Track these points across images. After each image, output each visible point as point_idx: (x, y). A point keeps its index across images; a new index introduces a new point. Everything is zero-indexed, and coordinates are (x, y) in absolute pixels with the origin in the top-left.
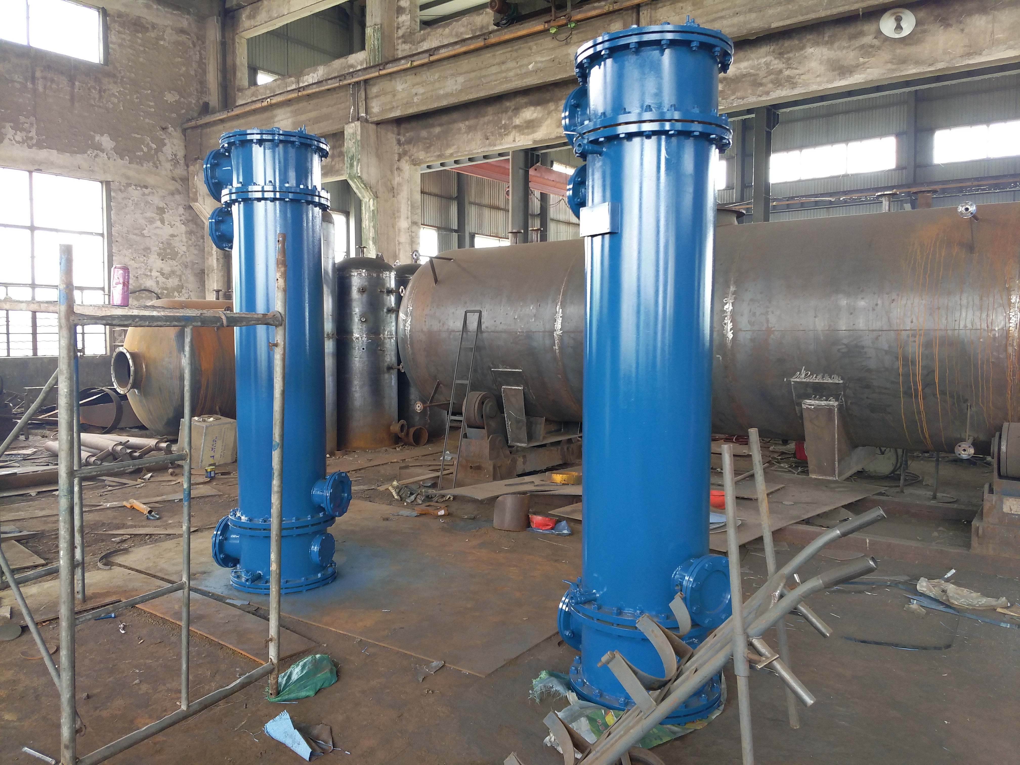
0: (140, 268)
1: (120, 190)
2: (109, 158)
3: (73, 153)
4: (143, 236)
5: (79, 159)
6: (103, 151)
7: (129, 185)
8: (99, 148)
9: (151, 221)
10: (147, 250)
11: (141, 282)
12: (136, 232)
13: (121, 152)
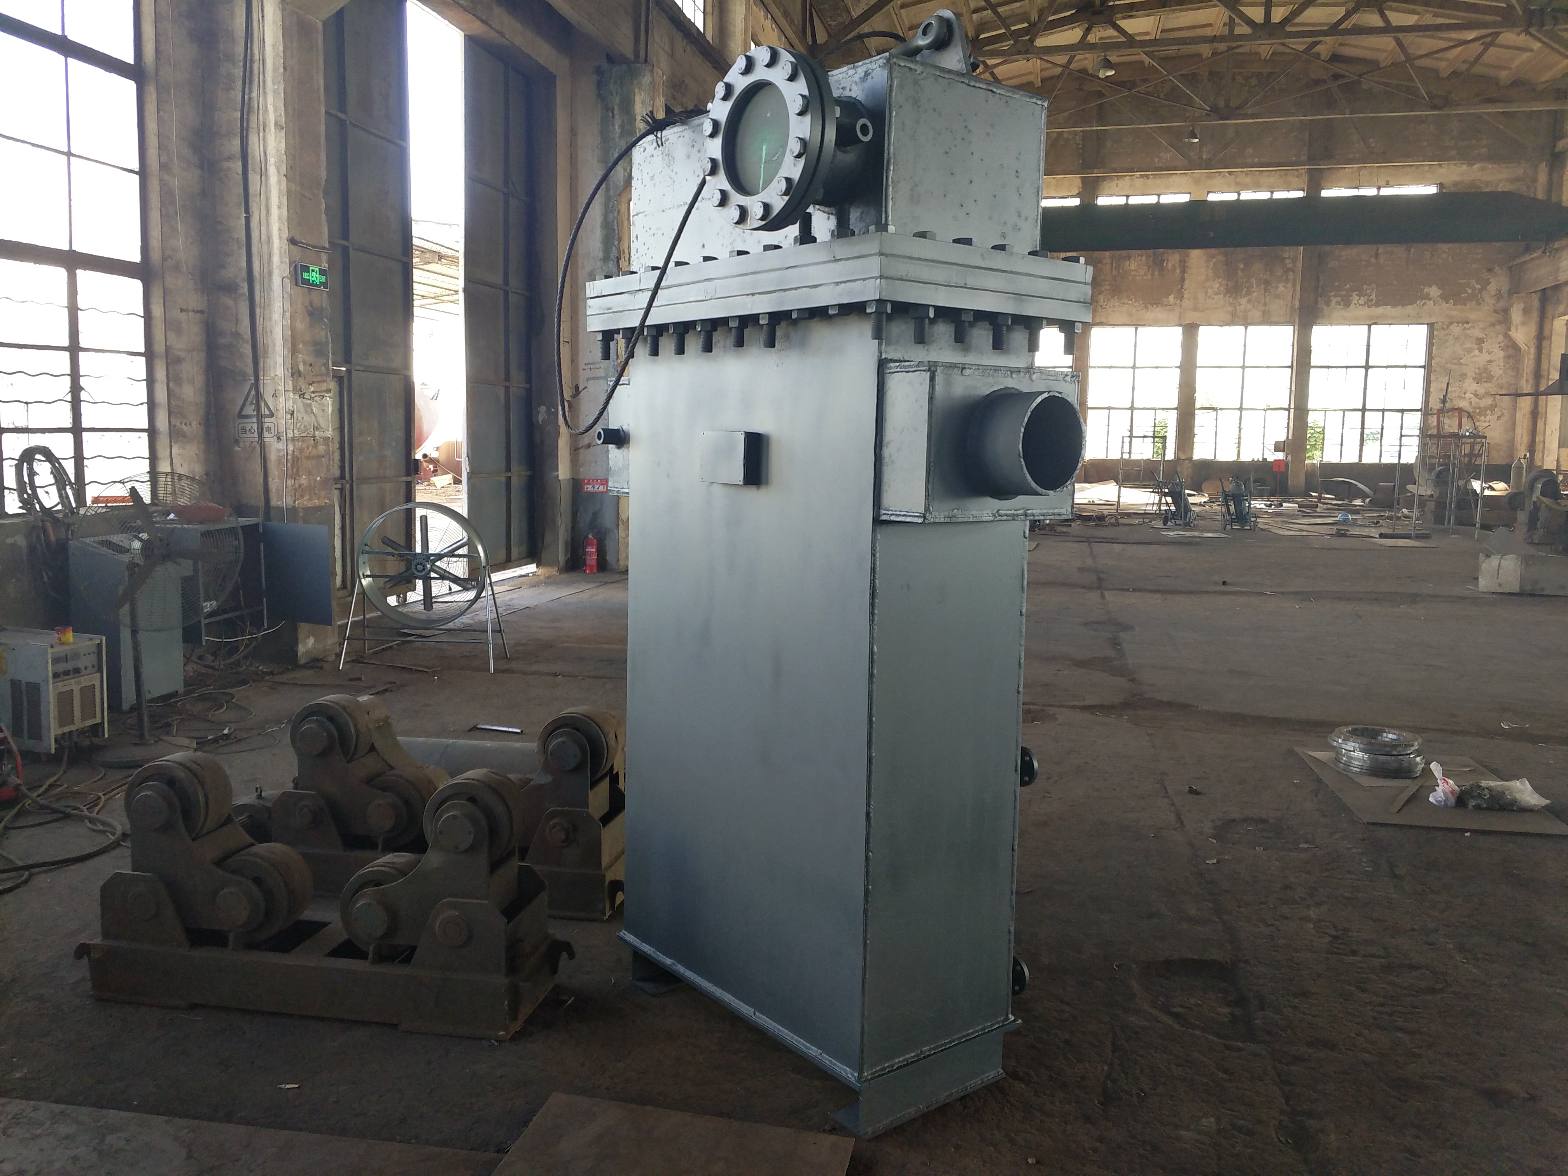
0: (1455, 391)
1: (1443, 329)
2: (1435, 305)
3: (1403, 305)
4: (1461, 364)
5: (1409, 309)
6: (1430, 299)
7: (1451, 323)
8: (1427, 297)
9: (1469, 351)
10: (1464, 376)
11: (1455, 403)
12: (1455, 361)
13: (1445, 298)
